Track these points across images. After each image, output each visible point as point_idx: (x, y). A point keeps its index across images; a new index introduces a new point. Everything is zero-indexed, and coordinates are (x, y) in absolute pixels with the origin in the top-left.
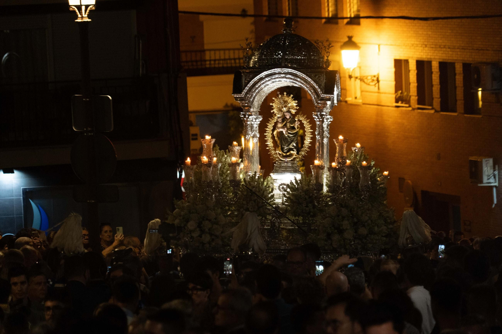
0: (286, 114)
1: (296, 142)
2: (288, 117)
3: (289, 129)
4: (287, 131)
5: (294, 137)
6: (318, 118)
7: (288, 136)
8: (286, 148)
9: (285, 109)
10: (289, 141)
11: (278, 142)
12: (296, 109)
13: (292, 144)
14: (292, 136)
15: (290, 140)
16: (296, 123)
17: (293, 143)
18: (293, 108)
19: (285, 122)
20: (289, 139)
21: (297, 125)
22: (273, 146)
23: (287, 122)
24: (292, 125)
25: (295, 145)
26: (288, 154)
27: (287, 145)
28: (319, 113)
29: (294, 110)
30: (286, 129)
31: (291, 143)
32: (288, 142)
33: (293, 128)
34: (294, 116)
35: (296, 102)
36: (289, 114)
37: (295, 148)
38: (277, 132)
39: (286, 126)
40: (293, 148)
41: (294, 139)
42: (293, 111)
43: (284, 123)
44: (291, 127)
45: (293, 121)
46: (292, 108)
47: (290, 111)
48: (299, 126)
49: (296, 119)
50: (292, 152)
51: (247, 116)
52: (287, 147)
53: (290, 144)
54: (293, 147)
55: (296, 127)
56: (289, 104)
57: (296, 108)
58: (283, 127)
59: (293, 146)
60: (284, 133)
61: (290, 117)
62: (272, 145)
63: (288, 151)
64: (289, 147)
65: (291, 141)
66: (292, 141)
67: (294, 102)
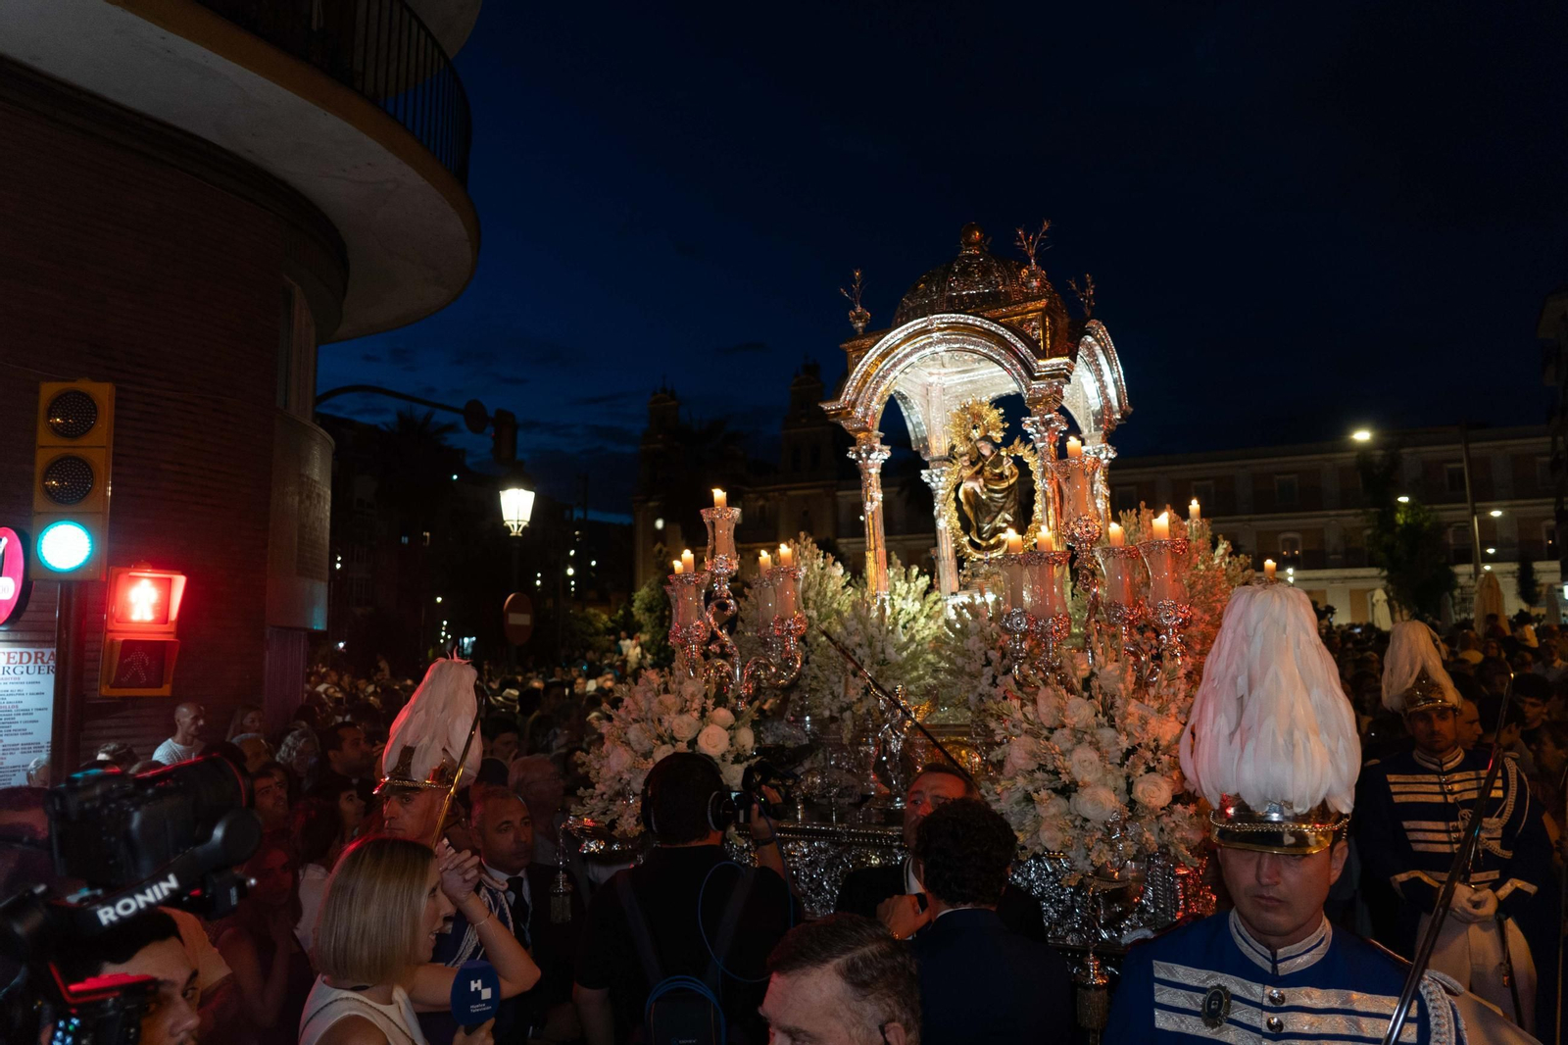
0: (980, 444)
1: (1012, 511)
2: (986, 452)
3: (991, 479)
4: (985, 486)
5: (1003, 500)
6: (1038, 432)
7: (991, 499)
8: (986, 528)
9: (976, 434)
10: (993, 509)
11: (971, 515)
12: (1004, 429)
13: (1000, 517)
14: (1000, 495)
15: (995, 506)
16: (1005, 463)
17: (1002, 513)
18: (998, 427)
19: (981, 464)
20: (992, 504)
21: (1007, 467)
22: (962, 528)
23: (984, 464)
24: (997, 471)
25: (1007, 517)
26: (992, 542)
27: (987, 519)
28: (1037, 418)
29: (998, 433)
30: (981, 480)
31: (999, 513)
32: (989, 512)
33: (1001, 477)
34: (997, 446)
35: (1002, 411)
36: (989, 446)
37: (1011, 525)
38: (966, 493)
39: (983, 474)
40: (1006, 528)
41: (1005, 502)
42: (998, 436)
43: (977, 468)
44: (996, 475)
45: (998, 461)
46: (993, 429)
47: (991, 437)
48: (1016, 471)
49: (1003, 453)
50: (1002, 536)
51: (864, 455)
52: (990, 523)
53: (996, 516)
54: (1004, 525)
55: (1007, 473)
56: (984, 419)
57: (1001, 426)
58: (974, 477)
59: (1005, 521)
60: (978, 490)
61: (993, 452)
62: (959, 525)
63: (992, 536)
64: (994, 523)
65: (997, 509)
66: (1001, 509)
67: (995, 412)
